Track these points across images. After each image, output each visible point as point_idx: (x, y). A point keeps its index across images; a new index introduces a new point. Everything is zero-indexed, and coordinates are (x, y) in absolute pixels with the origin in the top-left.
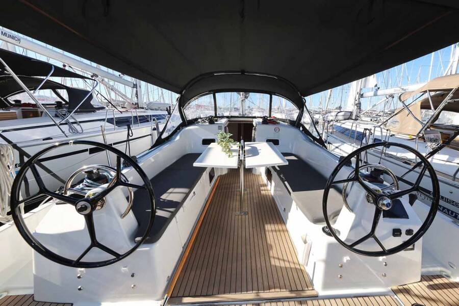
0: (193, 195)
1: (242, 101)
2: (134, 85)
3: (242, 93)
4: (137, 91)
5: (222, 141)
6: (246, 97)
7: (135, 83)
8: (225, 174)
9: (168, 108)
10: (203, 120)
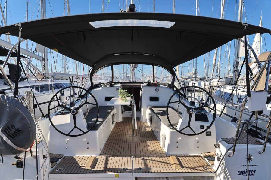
0: (106, 122)
1: (132, 70)
2: (43, 58)
3: (132, 65)
4: (45, 64)
5: (121, 94)
6: (135, 67)
7: (44, 57)
8: (121, 122)
9: (71, 78)
10: (105, 85)
